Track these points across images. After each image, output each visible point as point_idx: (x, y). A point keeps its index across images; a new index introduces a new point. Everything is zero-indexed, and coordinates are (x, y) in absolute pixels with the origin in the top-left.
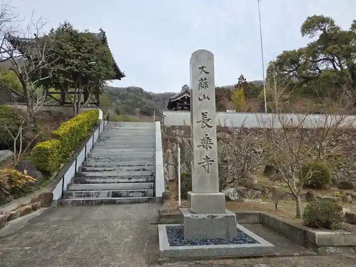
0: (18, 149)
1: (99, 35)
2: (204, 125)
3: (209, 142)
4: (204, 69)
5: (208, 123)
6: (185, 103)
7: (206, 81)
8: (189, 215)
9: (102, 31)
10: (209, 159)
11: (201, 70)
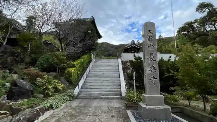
0: (59, 72)
1: (91, 19)
2: (151, 60)
3: (154, 69)
4: (151, 31)
5: (153, 59)
6: (133, 49)
7: (152, 37)
8: (145, 106)
9: (93, 17)
10: (155, 77)
11: (148, 32)
